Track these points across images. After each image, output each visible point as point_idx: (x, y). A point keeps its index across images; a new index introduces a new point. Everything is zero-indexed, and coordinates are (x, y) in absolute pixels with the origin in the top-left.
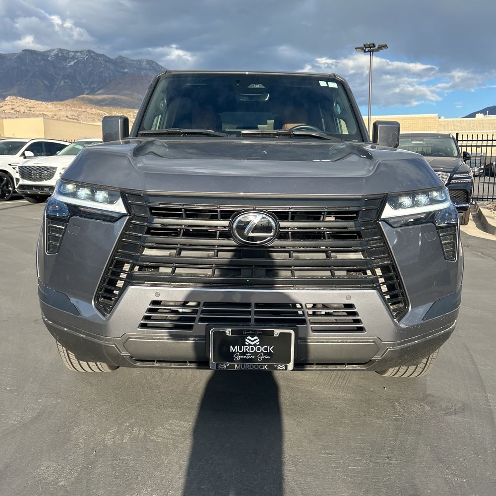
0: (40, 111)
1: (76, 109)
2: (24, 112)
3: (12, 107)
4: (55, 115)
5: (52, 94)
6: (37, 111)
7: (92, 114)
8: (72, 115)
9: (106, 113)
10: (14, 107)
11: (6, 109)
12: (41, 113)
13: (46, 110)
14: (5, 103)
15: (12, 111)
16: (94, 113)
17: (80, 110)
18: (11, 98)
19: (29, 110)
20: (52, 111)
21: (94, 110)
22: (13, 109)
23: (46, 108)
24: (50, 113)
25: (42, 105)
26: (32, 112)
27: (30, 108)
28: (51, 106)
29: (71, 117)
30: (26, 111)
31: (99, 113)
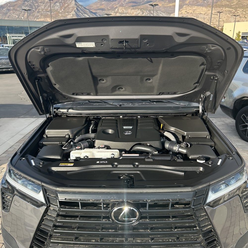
0: (199, 11)
1: (217, 9)
2: (191, 13)
3: (185, 10)
4: (206, 13)
5: (205, 2)
6: (197, 11)
7: (225, 11)
8: (215, 13)
9: (233, 10)
10: (186, 10)
11: (183, 12)
12: (199, 13)
13: (202, 11)
14: (183, 9)
15: (186, 13)
16: (227, 10)
17: (219, 9)
18: (186, 6)
19: (194, 12)
20: (204, 11)
21: (227, 8)
22: (186, 12)
23: (202, 10)
24: (204, 12)
25: (200, 8)
26: (195, 12)
27: (194, 10)
28: (205, 8)
29: (214, 14)
30: (192, 12)
31: (229, 10)
